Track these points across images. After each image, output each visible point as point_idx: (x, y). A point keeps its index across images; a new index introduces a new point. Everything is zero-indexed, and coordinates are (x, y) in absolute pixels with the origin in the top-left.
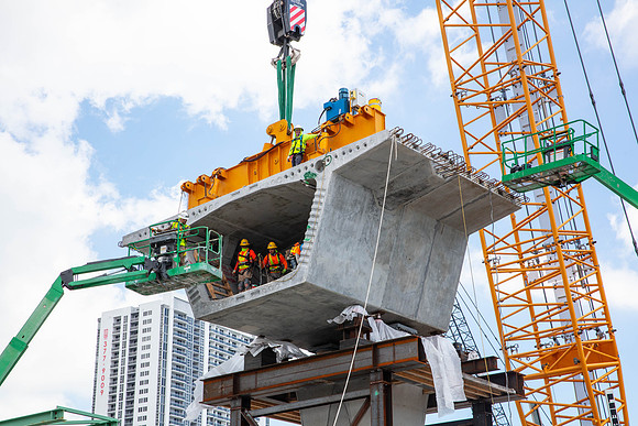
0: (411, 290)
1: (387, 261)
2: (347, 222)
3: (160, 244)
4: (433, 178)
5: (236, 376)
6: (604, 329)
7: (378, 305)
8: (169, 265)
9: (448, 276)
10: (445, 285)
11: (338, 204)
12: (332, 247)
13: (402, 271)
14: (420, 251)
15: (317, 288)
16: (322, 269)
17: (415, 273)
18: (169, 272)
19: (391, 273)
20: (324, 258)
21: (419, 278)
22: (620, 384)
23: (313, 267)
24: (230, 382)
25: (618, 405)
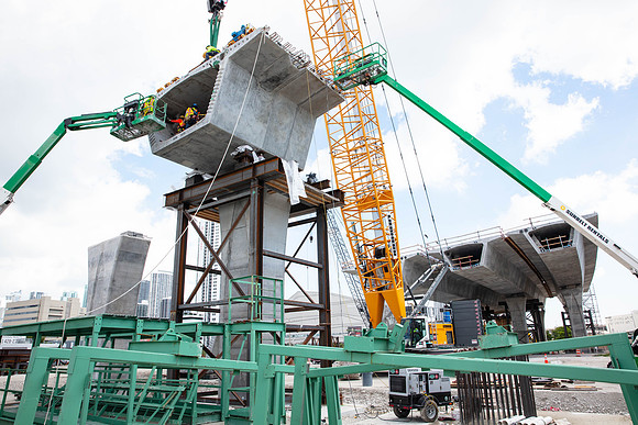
0: (281, 142)
1: (266, 122)
2: (238, 92)
3: (129, 107)
4: (291, 67)
5: (181, 192)
6: (387, 185)
7: (261, 147)
8: (133, 119)
9: (304, 139)
10: (303, 143)
11: (233, 79)
12: (229, 105)
13: (276, 131)
14: (287, 120)
15: (219, 129)
16: (221, 117)
17: (283, 133)
18: (133, 123)
19: (269, 129)
20: (222, 111)
21: (286, 136)
22: (393, 211)
23: (215, 114)
24: (178, 196)
25: (393, 221)
